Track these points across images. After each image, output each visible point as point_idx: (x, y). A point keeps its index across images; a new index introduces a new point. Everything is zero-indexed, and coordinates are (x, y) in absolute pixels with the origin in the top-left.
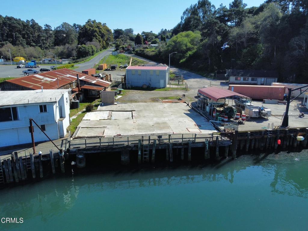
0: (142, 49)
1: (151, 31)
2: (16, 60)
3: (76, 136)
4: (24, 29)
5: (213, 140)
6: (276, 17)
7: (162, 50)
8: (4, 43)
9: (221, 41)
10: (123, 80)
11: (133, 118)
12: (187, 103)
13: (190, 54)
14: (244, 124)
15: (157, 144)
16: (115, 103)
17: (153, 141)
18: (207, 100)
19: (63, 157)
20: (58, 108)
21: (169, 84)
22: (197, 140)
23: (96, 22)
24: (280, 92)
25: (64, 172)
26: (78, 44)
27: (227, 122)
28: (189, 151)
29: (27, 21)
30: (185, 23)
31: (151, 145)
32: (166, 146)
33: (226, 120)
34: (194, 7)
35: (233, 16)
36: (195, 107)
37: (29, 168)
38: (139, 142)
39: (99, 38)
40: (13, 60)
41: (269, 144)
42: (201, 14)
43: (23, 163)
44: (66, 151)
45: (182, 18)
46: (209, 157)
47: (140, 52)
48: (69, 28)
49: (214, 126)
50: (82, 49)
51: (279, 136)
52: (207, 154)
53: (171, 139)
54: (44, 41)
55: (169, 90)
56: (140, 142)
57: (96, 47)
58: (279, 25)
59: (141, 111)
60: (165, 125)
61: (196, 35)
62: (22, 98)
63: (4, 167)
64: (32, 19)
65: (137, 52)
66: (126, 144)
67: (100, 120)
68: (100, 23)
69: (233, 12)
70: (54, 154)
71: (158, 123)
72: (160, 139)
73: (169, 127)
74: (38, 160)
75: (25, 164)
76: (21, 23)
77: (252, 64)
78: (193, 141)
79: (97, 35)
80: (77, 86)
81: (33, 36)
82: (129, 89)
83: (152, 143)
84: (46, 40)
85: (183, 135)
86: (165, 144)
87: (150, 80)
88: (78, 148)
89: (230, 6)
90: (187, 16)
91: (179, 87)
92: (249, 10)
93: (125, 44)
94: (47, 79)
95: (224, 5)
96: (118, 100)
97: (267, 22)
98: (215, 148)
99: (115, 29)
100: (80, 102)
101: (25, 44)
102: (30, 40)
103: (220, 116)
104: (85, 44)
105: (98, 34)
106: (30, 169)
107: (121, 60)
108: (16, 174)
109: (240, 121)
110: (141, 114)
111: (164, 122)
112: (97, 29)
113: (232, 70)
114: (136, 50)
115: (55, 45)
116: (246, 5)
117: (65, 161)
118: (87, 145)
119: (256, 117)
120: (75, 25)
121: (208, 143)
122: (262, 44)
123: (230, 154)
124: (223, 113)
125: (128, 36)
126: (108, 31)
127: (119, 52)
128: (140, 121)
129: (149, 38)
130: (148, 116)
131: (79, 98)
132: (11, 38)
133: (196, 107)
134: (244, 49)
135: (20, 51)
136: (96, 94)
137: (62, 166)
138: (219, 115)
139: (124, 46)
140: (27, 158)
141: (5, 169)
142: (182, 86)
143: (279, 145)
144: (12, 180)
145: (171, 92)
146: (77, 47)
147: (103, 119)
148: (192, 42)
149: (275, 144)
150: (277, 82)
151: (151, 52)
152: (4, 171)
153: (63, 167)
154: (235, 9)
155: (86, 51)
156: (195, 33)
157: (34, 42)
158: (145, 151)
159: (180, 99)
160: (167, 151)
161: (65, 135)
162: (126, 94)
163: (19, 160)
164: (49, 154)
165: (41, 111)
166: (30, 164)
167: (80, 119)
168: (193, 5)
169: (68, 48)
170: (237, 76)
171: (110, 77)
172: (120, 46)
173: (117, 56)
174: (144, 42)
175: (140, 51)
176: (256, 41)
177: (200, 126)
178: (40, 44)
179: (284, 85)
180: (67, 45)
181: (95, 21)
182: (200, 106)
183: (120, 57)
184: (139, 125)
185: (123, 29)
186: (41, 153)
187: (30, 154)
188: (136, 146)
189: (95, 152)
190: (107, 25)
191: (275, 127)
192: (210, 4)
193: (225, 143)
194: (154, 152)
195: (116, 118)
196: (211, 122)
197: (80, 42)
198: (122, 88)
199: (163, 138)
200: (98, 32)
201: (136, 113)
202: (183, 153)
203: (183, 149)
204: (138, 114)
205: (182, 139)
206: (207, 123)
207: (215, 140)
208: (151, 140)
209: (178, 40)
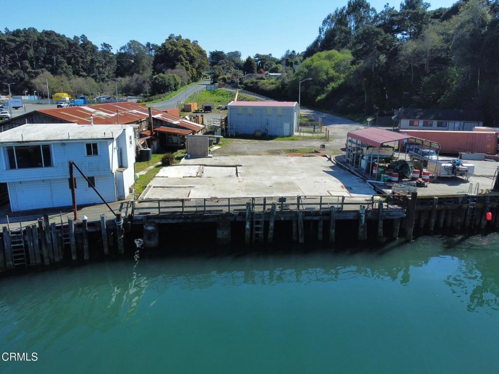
0: (255, 81)
1: (270, 55)
2: (57, 97)
3: (144, 198)
4: (69, 50)
5: (374, 208)
6: (480, 22)
7: (287, 81)
8: (39, 70)
9: (386, 63)
10: (224, 123)
11: (237, 176)
12: (328, 156)
13: (333, 87)
14: (427, 186)
15: (277, 212)
16: (209, 155)
17: (270, 207)
18: (362, 150)
19: (121, 227)
20: (116, 151)
21: (298, 131)
22: (346, 208)
23: (182, 38)
24: (489, 141)
25: (123, 252)
26: (153, 74)
27: (397, 182)
28: (332, 224)
29: (75, 37)
30: (326, 37)
31: (266, 213)
32: (293, 215)
33: (396, 179)
34: (341, 12)
35: (406, 23)
36: (341, 162)
37: (67, 243)
38: (247, 207)
39: (186, 64)
40: (51, 98)
41: (472, 220)
42: (352, 24)
43: (57, 234)
44: (126, 219)
45: (320, 30)
46: (366, 238)
47: (251, 85)
48: (139, 49)
49: (374, 189)
50: (158, 80)
51: (489, 206)
52: (362, 232)
53: (301, 204)
54: (101, 69)
55: (298, 140)
56: (249, 208)
57: (181, 77)
58: (486, 34)
59: (251, 166)
60: (291, 185)
61: (345, 56)
62: (59, 132)
63: (27, 238)
64: (83, 35)
65: (246, 84)
66: (226, 210)
67: (184, 177)
68: (188, 41)
69: (407, 16)
70: (106, 222)
71: (280, 183)
72: (282, 204)
73: (297, 189)
74: (81, 230)
75: (60, 235)
76: (65, 40)
77: (439, 101)
78: (339, 208)
79: (183, 59)
80: (149, 128)
81: (83, 61)
82: (232, 137)
83: (268, 209)
84: (102, 67)
85: (321, 197)
86: (291, 212)
87: (267, 124)
88: (146, 213)
89: (402, 7)
90: (329, 27)
91: (315, 135)
92: (434, 13)
93: (228, 74)
94: (101, 113)
95: (391, 6)
96: (214, 151)
97: (464, 31)
98: (377, 222)
99: (212, 51)
100: (154, 153)
101: (71, 73)
102: (79, 68)
103: (384, 174)
104: (164, 73)
105: (184, 57)
106: (69, 244)
107: (221, 98)
108: (45, 251)
109: (419, 181)
110: (250, 170)
111: (289, 181)
112: (183, 50)
113: (403, 109)
114: (244, 82)
115: (117, 77)
116: (429, 5)
117: (125, 235)
118: (161, 209)
119: (448, 177)
120: (148, 45)
121: (364, 212)
122: (456, 68)
123: (403, 233)
124: (390, 170)
125: (233, 61)
126: (202, 52)
127: (217, 86)
128: (249, 180)
129: (266, 65)
130: (262, 172)
131: (152, 145)
132: (50, 63)
133: (343, 163)
134: (425, 75)
135: (63, 83)
136: (179, 142)
137: (119, 242)
138: (382, 171)
139: (226, 77)
140: (64, 226)
141: (28, 242)
142: (320, 135)
143: (488, 221)
144: (39, 261)
145: (301, 142)
146: (151, 78)
147: (189, 175)
148: (337, 67)
149: (481, 220)
150: (483, 126)
151: (270, 84)
152: (26, 246)
153: (122, 244)
154: (411, 10)
155: (165, 83)
156: (343, 53)
157: (85, 70)
158: (258, 223)
159: (316, 152)
160: (294, 225)
161: (126, 196)
162: (226, 144)
163: (51, 228)
164: (99, 222)
165: (89, 153)
166: (67, 236)
167: (151, 176)
168: (339, 9)
169: (137, 80)
170: (413, 119)
171: (202, 119)
172: (219, 76)
173: (214, 91)
174: (257, 70)
175: (252, 83)
176: (445, 62)
177: (351, 189)
178: (94, 74)
179: (495, 131)
180: (136, 76)
181: (180, 37)
182: (350, 160)
183: (219, 93)
184: (247, 185)
185: (226, 52)
186: (86, 218)
187: (68, 220)
188: (242, 214)
189: (174, 222)
190: (198, 44)
191: (482, 190)
192: (368, 6)
193: (394, 213)
194: (272, 224)
195: (210, 176)
196: (370, 183)
197: (156, 70)
198: (222, 135)
199: (287, 202)
200: (185, 54)
201: (244, 169)
202: (320, 229)
203: (322, 222)
204: (246, 171)
205: (321, 204)
206: (362, 184)
207: (377, 207)
208: (268, 204)
209: (315, 64)
